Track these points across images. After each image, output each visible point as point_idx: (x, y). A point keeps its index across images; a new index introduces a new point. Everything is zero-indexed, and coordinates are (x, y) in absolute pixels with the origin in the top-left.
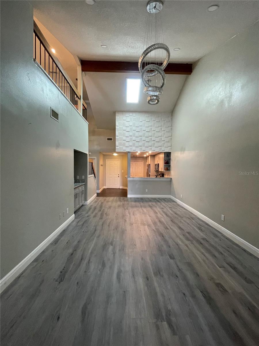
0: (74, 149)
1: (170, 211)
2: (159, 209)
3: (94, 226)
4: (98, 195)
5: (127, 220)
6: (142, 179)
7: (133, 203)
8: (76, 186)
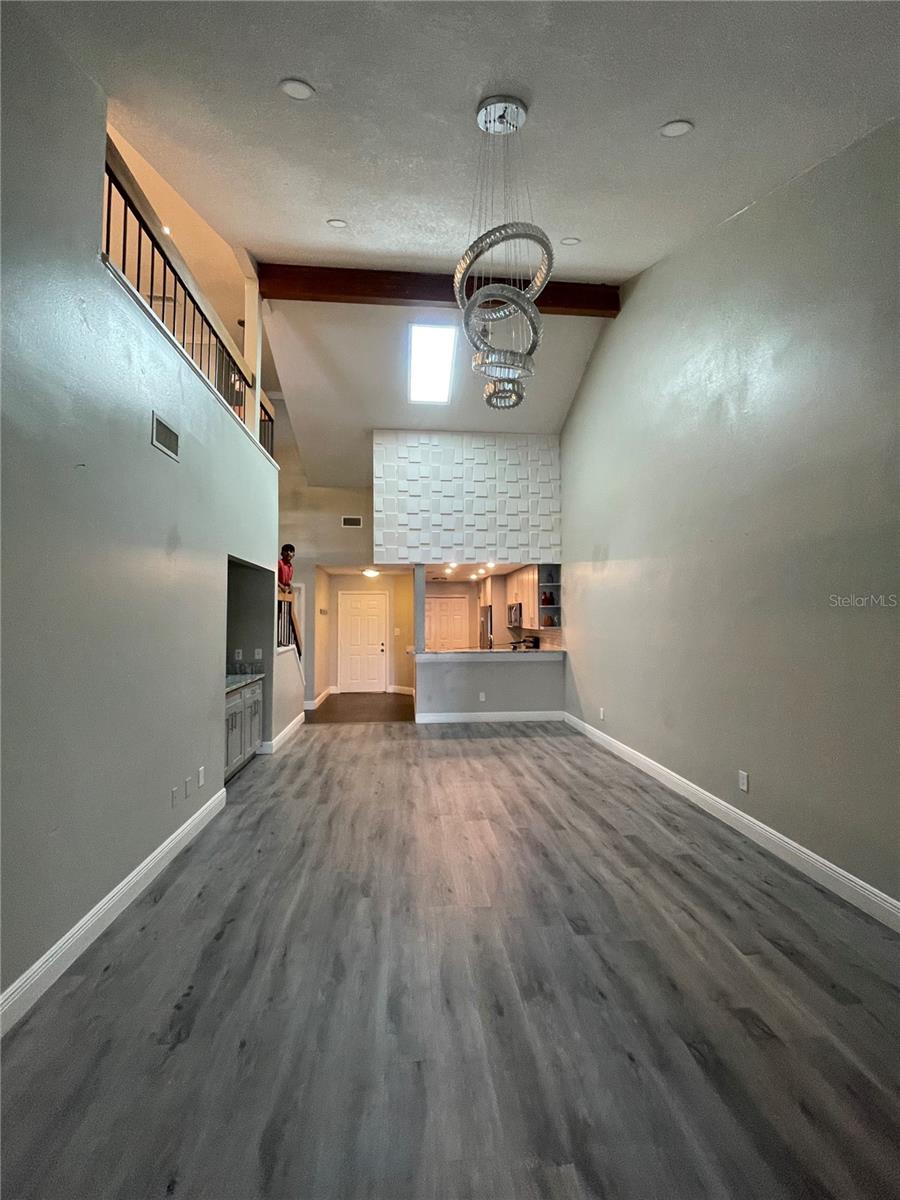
0: (229, 555)
1: (568, 767)
2: (529, 762)
3: (299, 829)
4: (311, 717)
5: (418, 802)
6: (464, 658)
7: (436, 743)
8: (234, 687)
